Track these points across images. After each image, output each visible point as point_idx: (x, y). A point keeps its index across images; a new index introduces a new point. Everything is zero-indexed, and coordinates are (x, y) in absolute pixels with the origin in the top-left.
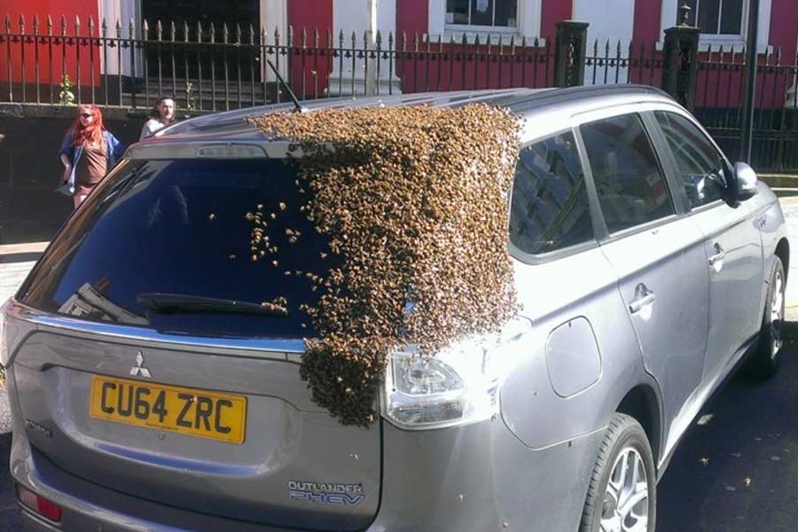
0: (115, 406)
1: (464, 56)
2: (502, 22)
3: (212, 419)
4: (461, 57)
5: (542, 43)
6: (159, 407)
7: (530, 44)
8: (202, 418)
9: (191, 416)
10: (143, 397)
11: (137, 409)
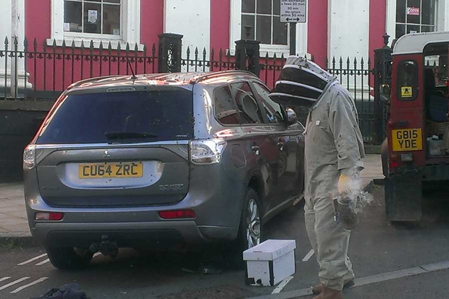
0: (90, 173)
1: (91, 57)
2: (108, 31)
3: (130, 171)
4: (89, 57)
5: (141, 48)
6: (108, 170)
7: (132, 48)
8: (126, 172)
9: (122, 171)
10: (101, 168)
11: (99, 172)
